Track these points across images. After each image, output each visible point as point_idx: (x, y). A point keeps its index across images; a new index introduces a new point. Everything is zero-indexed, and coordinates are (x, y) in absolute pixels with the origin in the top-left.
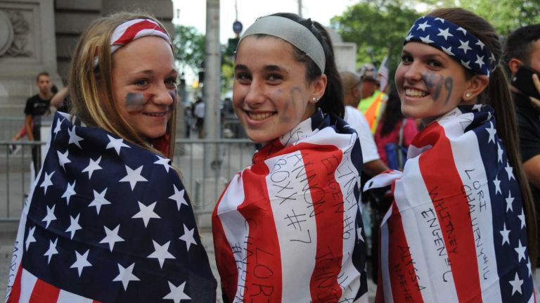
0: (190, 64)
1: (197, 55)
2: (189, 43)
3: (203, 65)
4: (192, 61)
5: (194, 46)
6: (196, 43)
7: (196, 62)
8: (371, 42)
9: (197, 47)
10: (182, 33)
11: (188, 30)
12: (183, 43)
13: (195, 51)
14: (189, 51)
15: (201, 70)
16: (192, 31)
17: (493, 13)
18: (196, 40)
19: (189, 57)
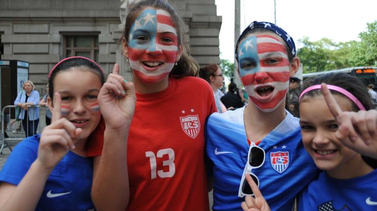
0: (227, 76)
1: (230, 72)
2: (226, 67)
3: (233, 75)
4: (228, 74)
5: (229, 68)
6: (230, 67)
7: (230, 75)
8: (309, 64)
9: (230, 68)
10: (223, 62)
11: (226, 61)
12: (224, 67)
13: (229, 70)
14: (226, 70)
15: (232, 77)
16: (228, 62)
17: (368, 49)
18: (229, 65)
19: (226, 73)
